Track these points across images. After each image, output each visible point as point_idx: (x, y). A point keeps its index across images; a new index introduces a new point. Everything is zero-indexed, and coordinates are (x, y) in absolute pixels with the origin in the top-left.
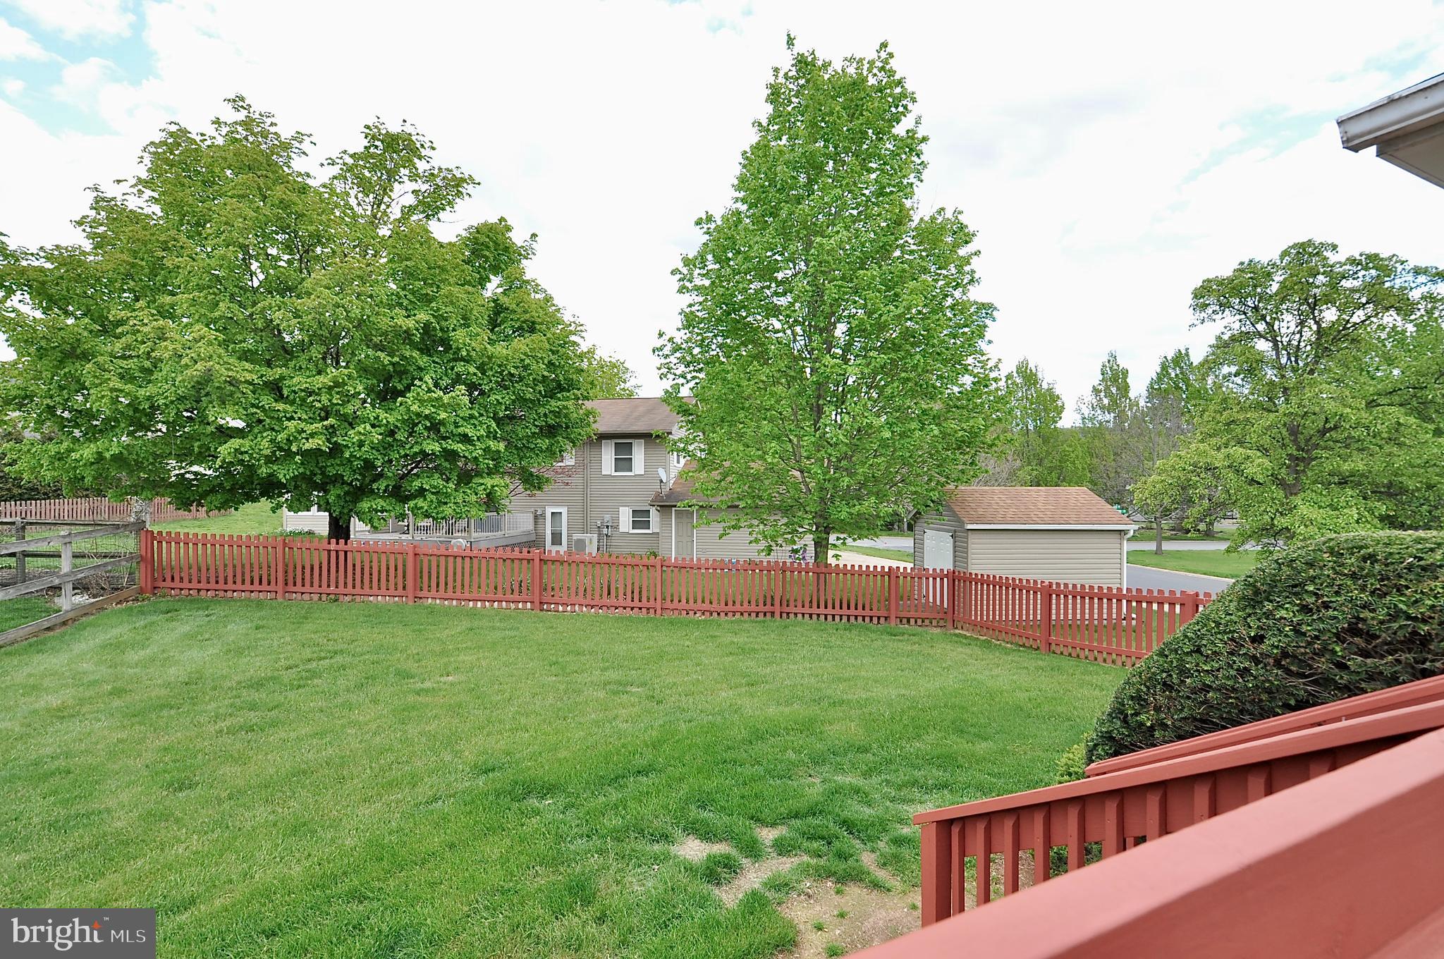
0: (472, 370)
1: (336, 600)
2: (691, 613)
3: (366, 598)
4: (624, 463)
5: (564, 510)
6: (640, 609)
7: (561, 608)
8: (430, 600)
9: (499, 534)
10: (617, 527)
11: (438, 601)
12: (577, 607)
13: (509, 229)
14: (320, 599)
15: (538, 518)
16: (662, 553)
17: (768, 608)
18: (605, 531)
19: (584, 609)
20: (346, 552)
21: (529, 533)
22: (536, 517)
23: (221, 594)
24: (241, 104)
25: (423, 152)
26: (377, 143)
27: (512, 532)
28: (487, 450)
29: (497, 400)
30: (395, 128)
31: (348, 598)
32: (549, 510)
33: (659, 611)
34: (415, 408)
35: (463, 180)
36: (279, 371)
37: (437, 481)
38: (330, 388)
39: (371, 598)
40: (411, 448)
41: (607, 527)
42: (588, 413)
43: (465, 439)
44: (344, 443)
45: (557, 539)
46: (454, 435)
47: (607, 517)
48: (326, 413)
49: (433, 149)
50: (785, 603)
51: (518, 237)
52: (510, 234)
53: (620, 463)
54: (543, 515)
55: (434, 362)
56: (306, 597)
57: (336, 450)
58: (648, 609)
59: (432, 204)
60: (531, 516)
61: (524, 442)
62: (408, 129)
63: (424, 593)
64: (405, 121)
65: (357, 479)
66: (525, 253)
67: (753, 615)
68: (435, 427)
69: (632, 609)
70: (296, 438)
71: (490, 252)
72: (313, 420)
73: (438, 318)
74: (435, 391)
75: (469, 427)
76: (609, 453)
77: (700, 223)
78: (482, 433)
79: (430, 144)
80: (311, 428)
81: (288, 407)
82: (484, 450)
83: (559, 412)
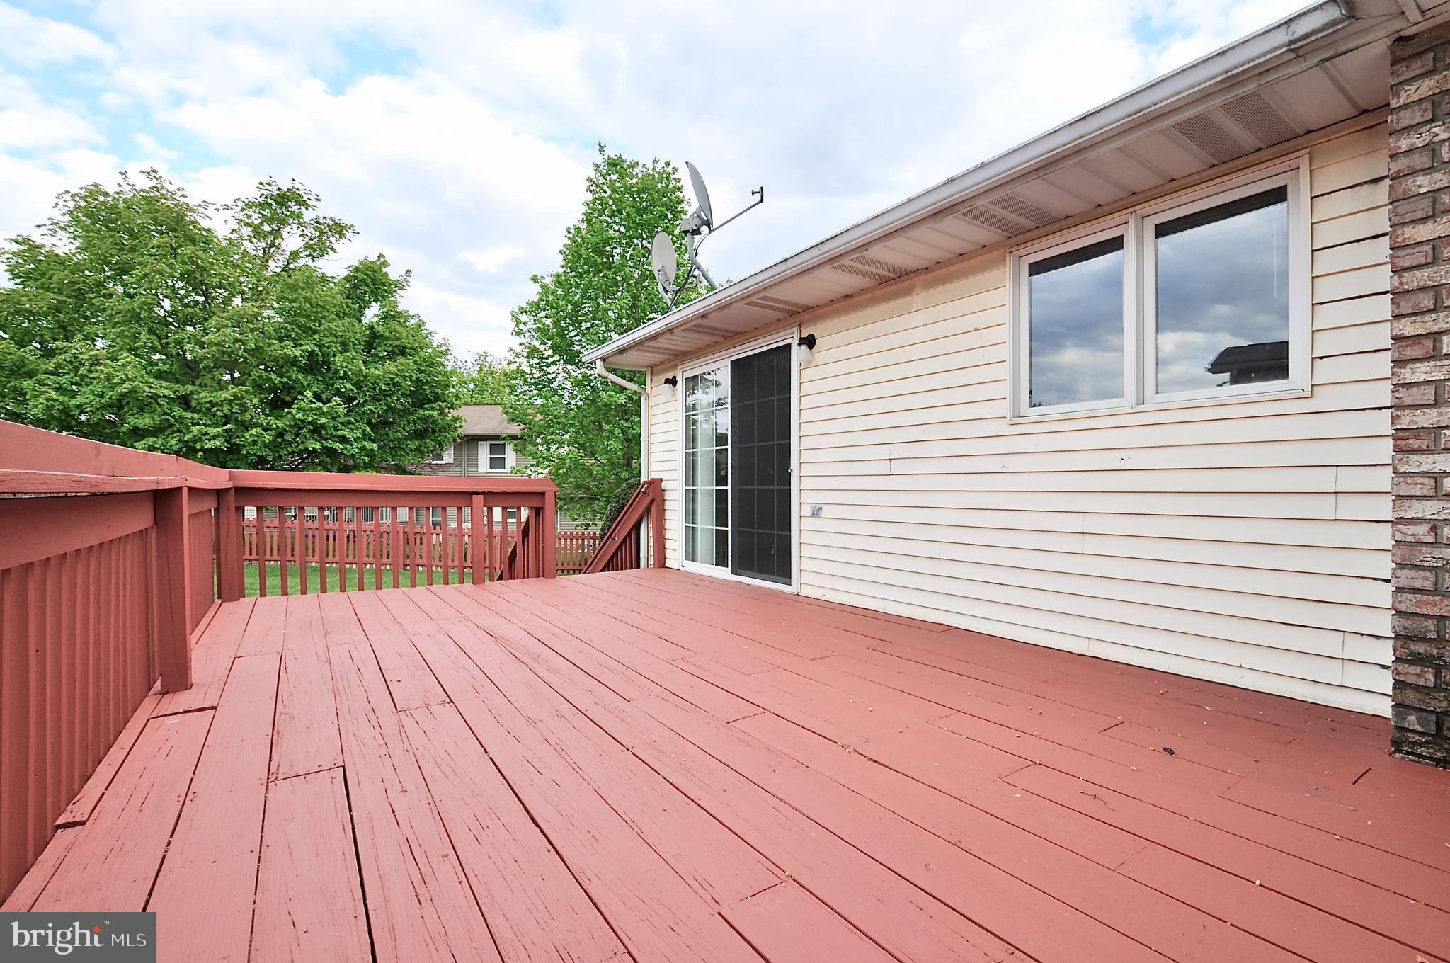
0: (349, 386)
4: (498, 462)
13: (386, 265)
24: (154, 175)
25: (310, 204)
28: (363, 449)
29: (371, 410)
30: (285, 186)
34: (299, 416)
35: (345, 228)
36: (189, 387)
38: (231, 401)
40: (297, 446)
42: (454, 420)
43: (344, 439)
44: (242, 443)
46: (333, 437)
48: (227, 420)
49: (319, 200)
51: (394, 272)
52: (387, 270)
53: (495, 462)
55: (317, 380)
57: (234, 448)
61: (396, 443)
62: (297, 186)
64: (294, 180)
66: (399, 285)
68: (317, 430)
70: (200, 438)
71: (368, 286)
72: (215, 425)
73: (320, 346)
74: (315, 403)
75: (347, 430)
76: (484, 453)
77: (535, 280)
78: (359, 435)
79: (316, 197)
80: (213, 431)
81: (195, 415)
82: (360, 449)
83: (426, 419)
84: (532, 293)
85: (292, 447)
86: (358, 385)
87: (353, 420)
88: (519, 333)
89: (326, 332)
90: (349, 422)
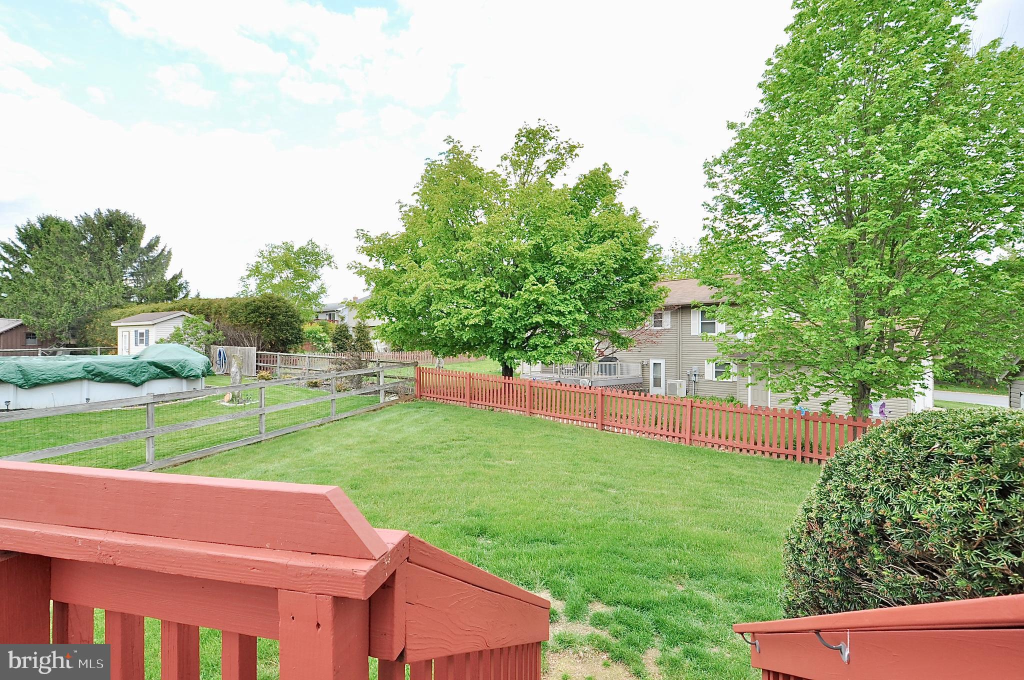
0: (564, 268)
1: (493, 410)
2: (716, 446)
3: (506, 410)
4: (708, 326)
5: (662, 362)
6: (674, 437)
7: (616, 430)
8: (538, 415)
9: (614, 377)
10: (703, 376)
11: (542, 416)
12: (627, 430)
13: (609, 170)
14: (486, 408)
15: (644, 367)
16: (739, 398)
17: (790, 451)
18: (693, 378)
19: (632, 432)
20: (509, 384)
21: (637, 378)
22: (643, 366)
23: (445, 401)
24: (450, 140)
25: (552, 135)
26: (521, 138)
27: (626, 376)
28: (575, 320)
29: (581, 287)
30: (534, 126)
31: (498, 409)
32: (652, 362)
33: (688, 440)
34: (526, 296)
35: (574, 147)
36: (462, 282)
37: (544, 339)
38: (484, 289)
39: (509, 411)
40: (528, 320)
41: (695, 375)
42: (661, 291)
43: (560, 314)
44: (492, 319)
45: (657, 383)
46: (553, 311)
47: (695, 368)
48: (485, 302)
49: (558, 131)
50: (808, 448)
51: (613, 176)
52: (609, 174)
53: (705, 326)
54: (648, 365)
55: (543, 267)
56: (480, 406)
57: (489, 323)
58: (679, 438)
59: (553, 167)
60: (640, 365)
61: (606, 313)
62: (542, 123)
63: (535, 411)
64: (539, 119)
65: (501, 340)
66: (619, 185)
67: (775, 455)
68: (539, 307)
69: (667, 437)
70: (468, 317)
71: (592, 189)
72: (478, 307)
73: (545, 240)
74: (537, 285)
75: (563, 305)
76: (695, 320)
77: (731, 126)
78: (571, 309)
79: (556, 128)
80: (475, 312)
81: (466, 301)
82: (573, 320)
83: (630, 291)
84: (728, 140)
85: (524, 321)
86: (571, 267)
87: (568, 298)
88: (713, 186)
89: (549, 228)
90: (565, 299)
